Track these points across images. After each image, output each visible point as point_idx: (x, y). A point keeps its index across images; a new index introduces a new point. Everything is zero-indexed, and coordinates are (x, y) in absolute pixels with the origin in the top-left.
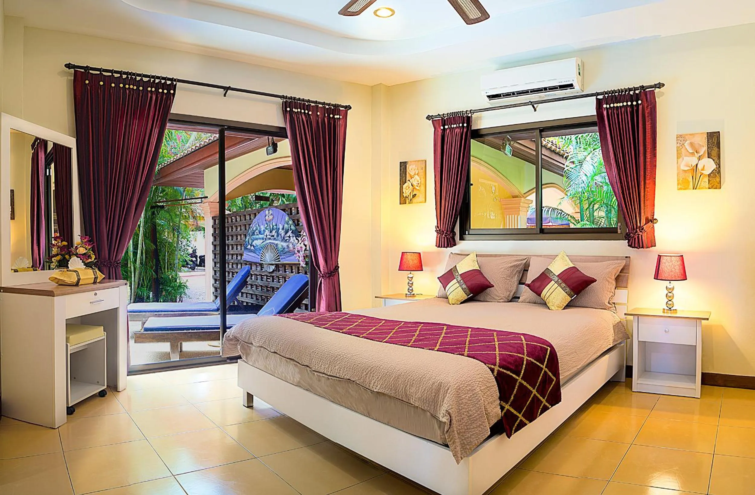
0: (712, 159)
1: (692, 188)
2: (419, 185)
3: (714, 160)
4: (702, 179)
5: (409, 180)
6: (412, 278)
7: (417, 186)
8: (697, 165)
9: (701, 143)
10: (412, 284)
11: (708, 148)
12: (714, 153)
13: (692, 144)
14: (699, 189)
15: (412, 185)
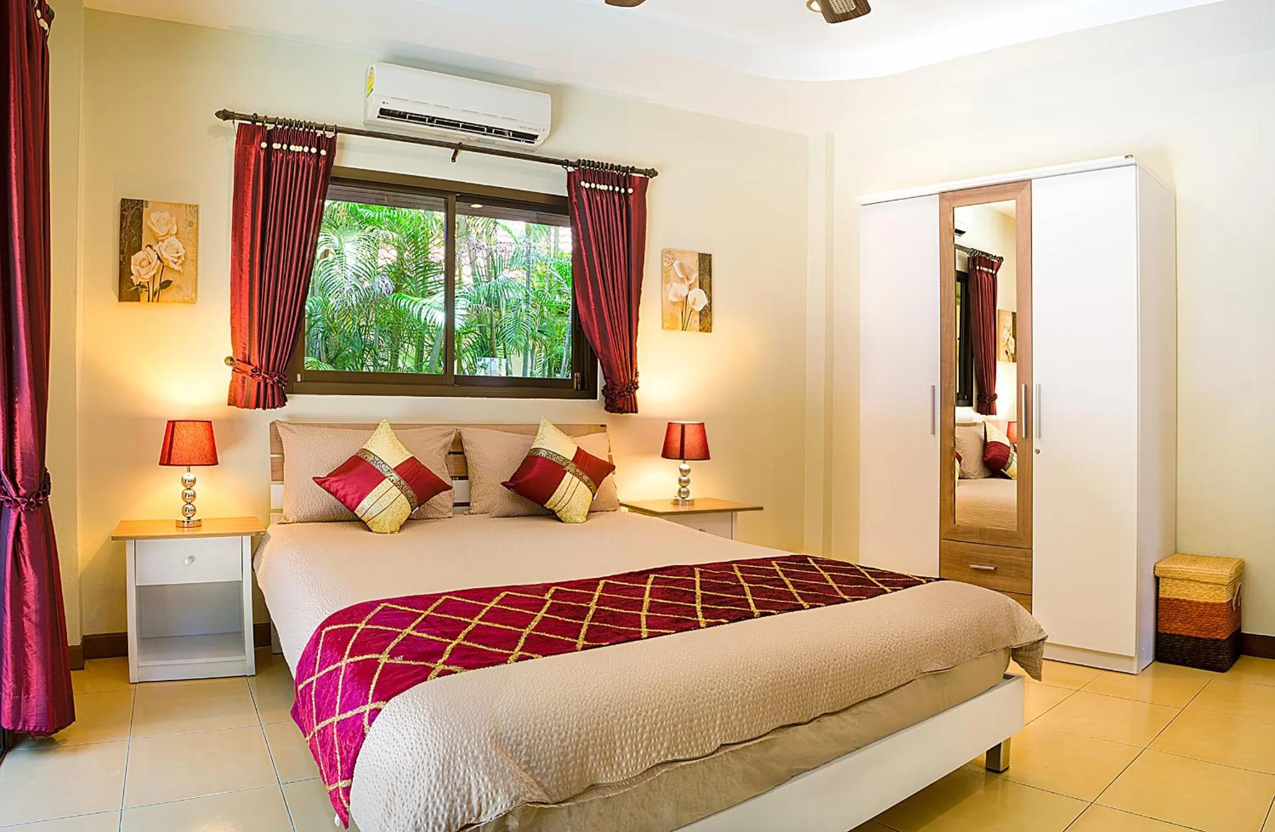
0: (703, 290)
1: (681, 329)
2: (180, 261)
3: (705, 292)
4: (692, 318)
5: (151, 246)
6: (194, 481)
7: (175, 263)
8: (687, 297)
9: (692, 267)
10: (194, 496)
11: (700, 275)
12: (706, 281)
13: (681, 266)
14: (689, 330)
15: (159, 258)
